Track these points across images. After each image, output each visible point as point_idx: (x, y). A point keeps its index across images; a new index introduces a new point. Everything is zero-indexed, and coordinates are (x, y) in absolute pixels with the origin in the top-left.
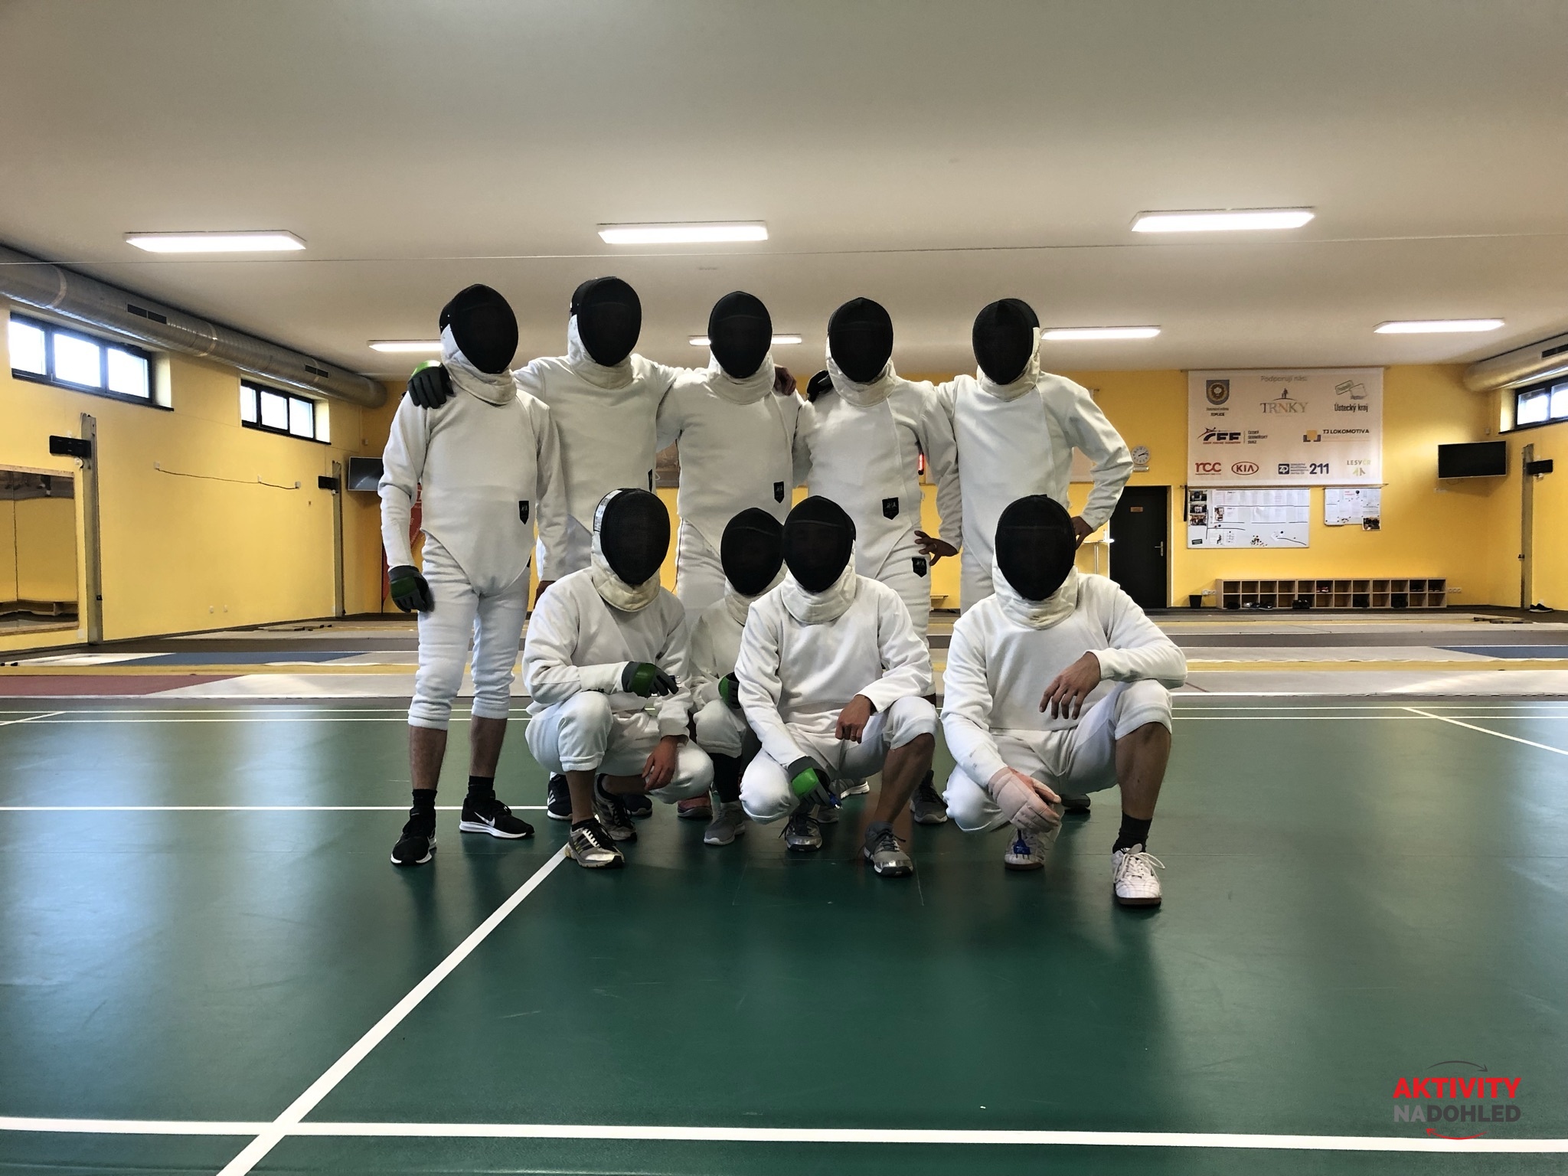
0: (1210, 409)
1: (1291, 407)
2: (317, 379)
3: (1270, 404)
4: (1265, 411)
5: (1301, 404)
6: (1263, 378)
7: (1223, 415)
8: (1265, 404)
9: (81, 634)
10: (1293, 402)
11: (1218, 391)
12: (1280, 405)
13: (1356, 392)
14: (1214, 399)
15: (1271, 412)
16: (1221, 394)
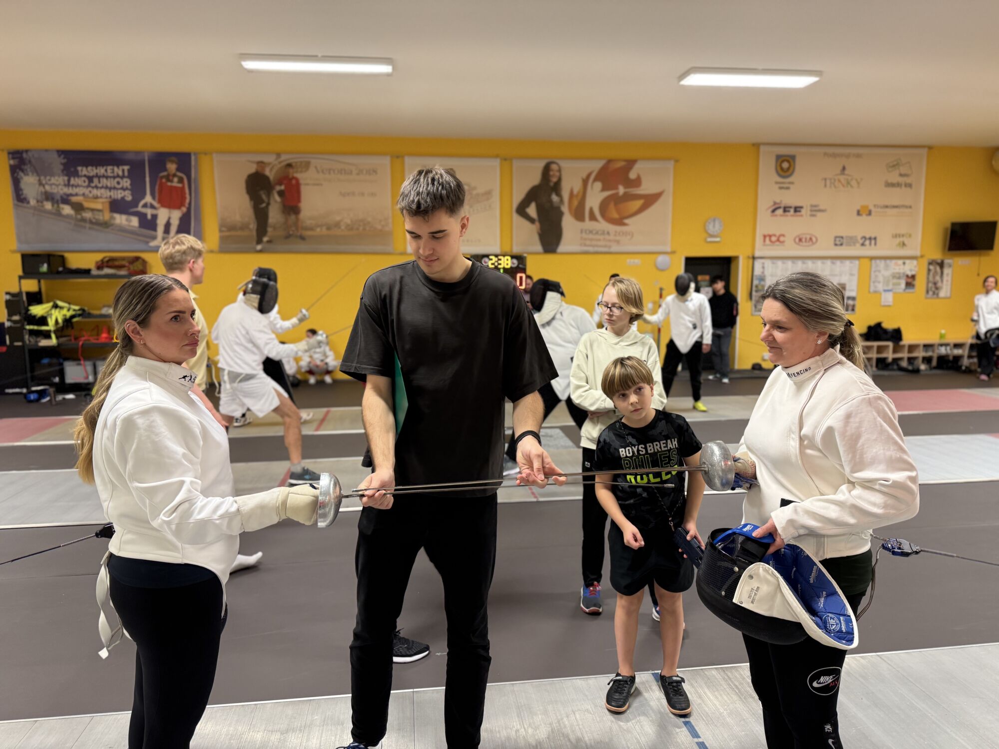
0: (777, 183)
1: (848, 183)
3: (830, 179)
4: (825, 186)
5: (856, 180)
6: (825, 154)
7: (788, 188)
8: (825, 179)
10: (850, 178)
11: (785, 165)
12: (839, 181)
13: (903, 170)
14: (782, 173)
15: (830, 187)
16: (788, 169)
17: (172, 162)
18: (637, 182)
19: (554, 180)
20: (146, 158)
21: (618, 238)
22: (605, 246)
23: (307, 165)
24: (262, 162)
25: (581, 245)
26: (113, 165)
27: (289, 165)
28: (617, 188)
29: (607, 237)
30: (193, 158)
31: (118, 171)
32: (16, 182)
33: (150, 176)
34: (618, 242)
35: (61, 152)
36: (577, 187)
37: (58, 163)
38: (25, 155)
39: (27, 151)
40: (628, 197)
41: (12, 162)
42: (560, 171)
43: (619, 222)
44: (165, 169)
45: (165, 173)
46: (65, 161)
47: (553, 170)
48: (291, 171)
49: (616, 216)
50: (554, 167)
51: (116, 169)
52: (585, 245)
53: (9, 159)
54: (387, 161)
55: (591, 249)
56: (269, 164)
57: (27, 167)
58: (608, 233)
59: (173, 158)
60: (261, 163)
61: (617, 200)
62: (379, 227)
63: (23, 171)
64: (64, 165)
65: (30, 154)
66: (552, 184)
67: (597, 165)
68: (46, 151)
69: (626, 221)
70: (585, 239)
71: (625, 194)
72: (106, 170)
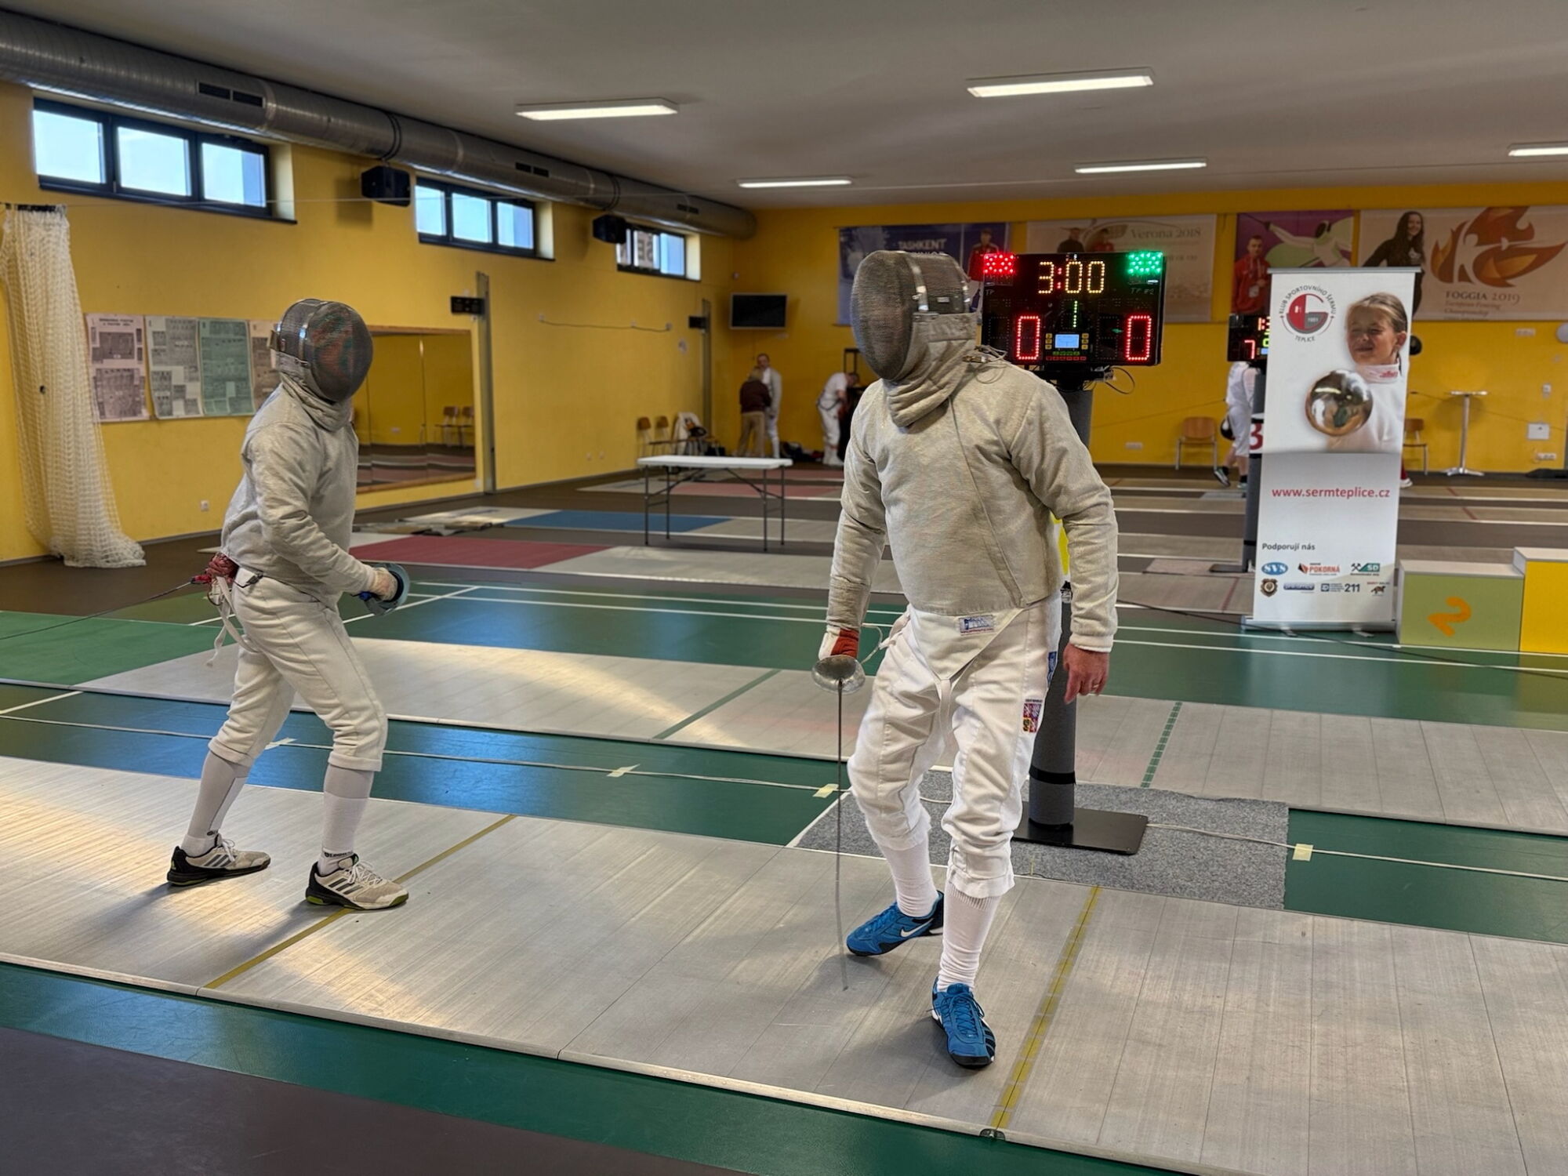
2: (689, 216)
9: (478, 485)
17: (986, 232)
18: (1529, 233)
19: (1414, 233)
20: (963, 230)
21: (1497, 302)
22: (1480, 313)
23: (1123, 229)
24: (1076, 229)
25: (1446, 311)
26: (931, 238)
27: (1105, 231)
28: (1500, 241)
29: (1483, 301)
30: (1007, 227)
31: (935, 244)
32: (844, 258)
33: (965, 248)
34: (1497, 307)
35: (886, 228)
36: (1444, 240)
37: (882, 236)
38: (853, 232)
39: (856, 228)
40: (1514, 252)
41: (842, 239)
42: (1422, 222)
43: (1502, 282)
44: (980, 241)
45: (978, 245)
46: (888, 236)
47: (1413, 222)
48: (1105, 236)
49: (1497, 275)
50: (1415, 218)
51: (933, 243)
52: (1452, 311)
53: (840, 236)
54: (1212, 220)
55: (1459, 316)
56: (1083, 230)
57: (855, 244)
58: (1484, 296)
59: (988, 229)
60: (1075, 231)
61: (1498, 255)
62: (1197, 293)
63: (850, 247)
64: (887, 240)
65: (858, 230)
66: (1410, 238)
67: (1474, 215)
68: (874, 227)
69: (1510, 281)
70: (1452, 304)
71: (1509, 248)
72: (924, 245)
